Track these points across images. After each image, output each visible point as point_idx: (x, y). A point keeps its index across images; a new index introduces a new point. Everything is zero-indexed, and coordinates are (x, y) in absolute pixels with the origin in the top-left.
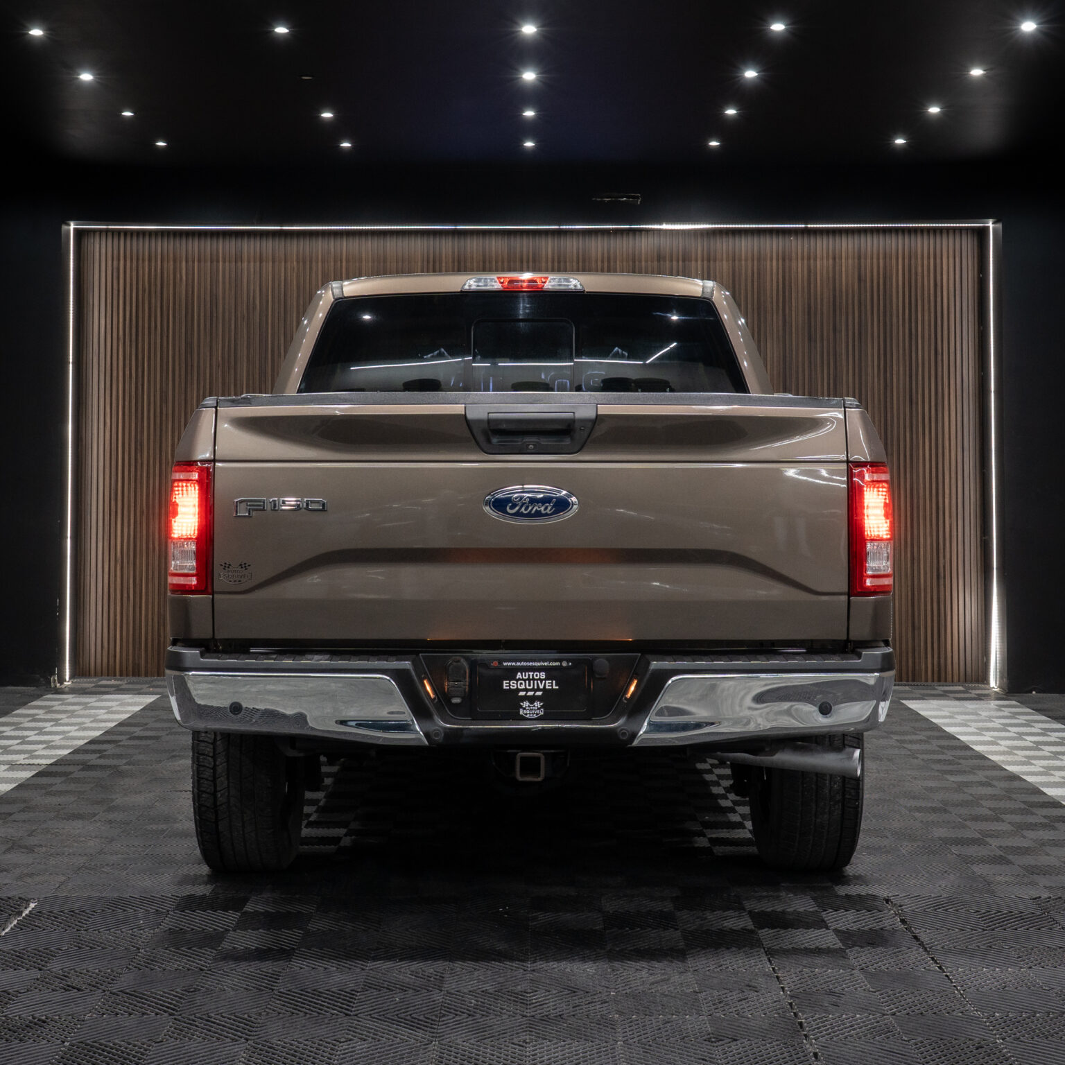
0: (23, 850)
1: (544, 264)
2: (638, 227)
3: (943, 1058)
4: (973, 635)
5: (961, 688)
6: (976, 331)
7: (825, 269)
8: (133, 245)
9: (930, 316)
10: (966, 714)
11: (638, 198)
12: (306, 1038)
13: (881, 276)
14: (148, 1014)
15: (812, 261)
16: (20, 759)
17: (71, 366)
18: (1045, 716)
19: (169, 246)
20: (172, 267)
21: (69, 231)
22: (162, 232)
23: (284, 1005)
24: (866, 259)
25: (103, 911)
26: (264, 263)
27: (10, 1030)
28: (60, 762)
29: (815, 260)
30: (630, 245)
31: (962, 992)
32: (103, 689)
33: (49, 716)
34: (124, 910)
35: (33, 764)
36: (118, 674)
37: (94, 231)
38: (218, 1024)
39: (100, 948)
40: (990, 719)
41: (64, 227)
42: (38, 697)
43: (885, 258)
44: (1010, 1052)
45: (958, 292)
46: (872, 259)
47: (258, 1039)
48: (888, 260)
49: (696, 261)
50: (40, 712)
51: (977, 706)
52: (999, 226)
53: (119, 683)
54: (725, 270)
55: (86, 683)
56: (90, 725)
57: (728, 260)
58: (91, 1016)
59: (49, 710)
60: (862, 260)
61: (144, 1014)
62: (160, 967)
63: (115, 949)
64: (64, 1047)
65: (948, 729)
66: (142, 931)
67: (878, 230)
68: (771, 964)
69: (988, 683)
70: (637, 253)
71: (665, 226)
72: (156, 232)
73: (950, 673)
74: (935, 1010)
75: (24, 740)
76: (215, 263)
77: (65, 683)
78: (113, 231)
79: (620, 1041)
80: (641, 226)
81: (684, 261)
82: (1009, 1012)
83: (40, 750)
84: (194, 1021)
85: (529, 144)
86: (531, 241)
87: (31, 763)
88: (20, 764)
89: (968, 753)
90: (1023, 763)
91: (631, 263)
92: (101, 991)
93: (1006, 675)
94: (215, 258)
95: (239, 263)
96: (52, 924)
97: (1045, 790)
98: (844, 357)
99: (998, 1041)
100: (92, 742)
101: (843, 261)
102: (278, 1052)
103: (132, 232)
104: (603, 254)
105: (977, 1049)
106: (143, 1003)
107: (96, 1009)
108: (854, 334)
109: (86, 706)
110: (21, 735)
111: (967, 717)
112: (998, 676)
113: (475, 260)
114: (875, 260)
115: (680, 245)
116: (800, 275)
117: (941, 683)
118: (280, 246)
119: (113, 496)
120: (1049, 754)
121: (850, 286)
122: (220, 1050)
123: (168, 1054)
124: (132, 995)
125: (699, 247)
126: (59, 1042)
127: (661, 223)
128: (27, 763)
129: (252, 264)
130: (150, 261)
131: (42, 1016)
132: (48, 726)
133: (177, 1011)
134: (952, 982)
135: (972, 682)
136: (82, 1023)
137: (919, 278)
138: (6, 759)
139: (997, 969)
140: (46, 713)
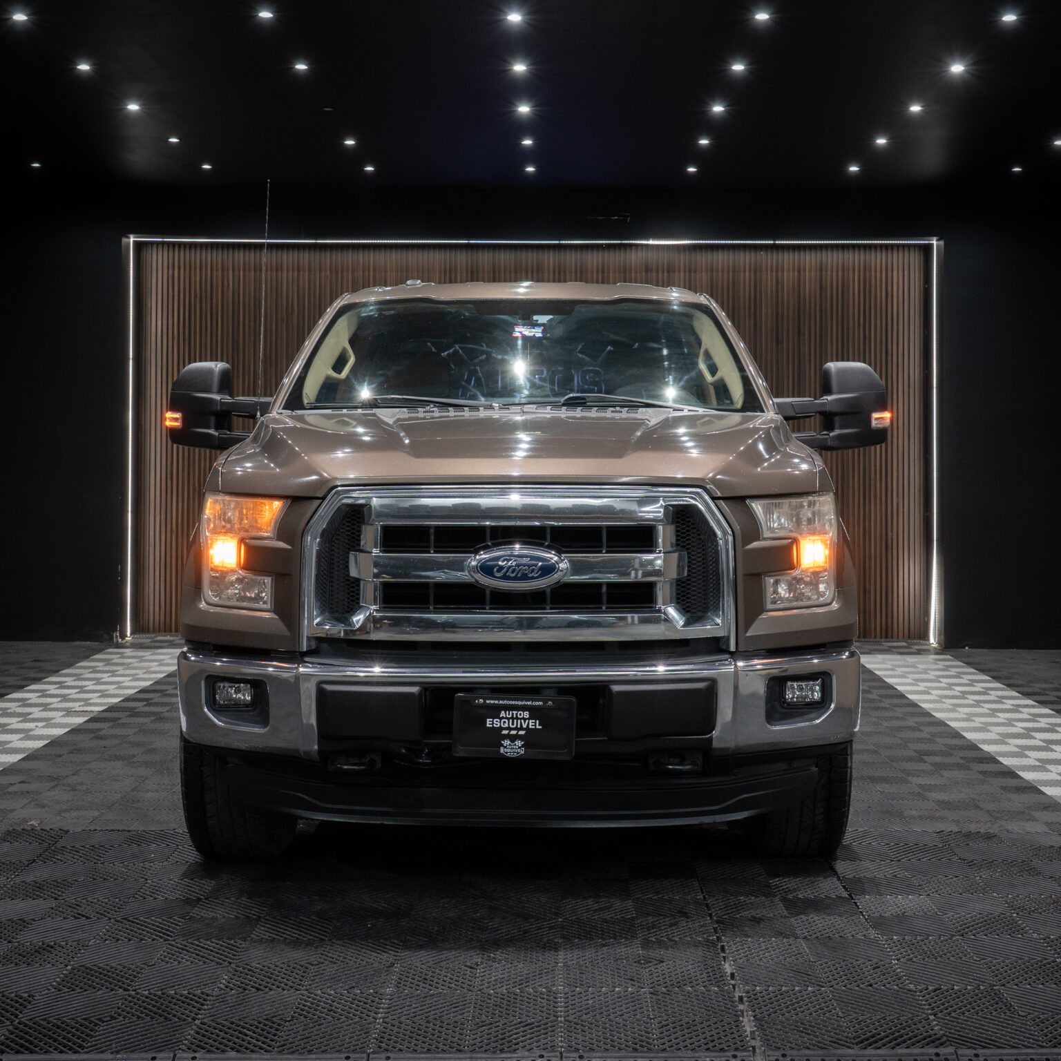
0: (65, 788)
1: (546, 275)
2: (628, 242)
3: (844, 977)
4: (916, 598)
5: (904, 644)
6: (922, 335)
7: (791, 280)
8: (186, 255)
9: (881, 322)
10: (906, 666)
11: (627, 216)
12: (283, 961)
13: (840, 287)
14: (146, 940)
15: (780, 273)
16: (76, 706)
17: (131, 361)
18: (974, 668)
19: (218, 256)
20: (220, 275)
21: (129, 243)
22: (212, 244)
23: (267, 932)
24: (826, 271)
25: (120, 845)
26: (301, 272)
27: (20, 955)
28: (111, 709)
29: (783, 271)
30: (622, 259)
31: (867, 917)
32: (158, 644)
33: (107, 668)
34: (139, 845)
35: (87, 711)
36: (173, 630)
37: (152, 243)
38: (207, 949)
39: (112, 879)
40: (925, 671)
41: (124, 240)
42: (100, 651)
43: (843, 271)
44: (903, 972)
45: (906, 301)
46: (832, 271)
47: (239, 962)
48: (846, 272)
49: (679, 272)
50: (100, 664)
51: (916, 660)
52: (942, 243)
53: (172, 638)
54: (704, 280)
55: (144, 639)
56: (142, 676)
57: (706, 272)
58: (95, 941)
59: (108, 662)
60: (824, 273)
61: (141, 940)
62: (163, 897)
63: (125, 880)
64: (66, 970)
65: (888, 680)
66: (152, 864)
67: (837, 246)
68: (703, 893)
69: (928, 640)
70: (627, 265)
71: (651, 242)
72: (206, 244)
73: (896, 630)
74: (842, 934)
75: (82, 690)
76: (258, 272)
77: (127, 638)
78: (169, 243)
79: (561, 963)
80: (631, 242)
81: (668, 272)
82: (905, 935)
83: (94, 698)
84: (186, 946)
85: (530, 169)
86: (535, 255)
87: (85, 710)
88: (75, 711)
89: (903, 701)
90: (948, 711)
91: (622, 274)
92: (107, 918)
93: (943, 632)
94: (258, 268)
95: (280, 273)
96: (73, 858)
97: (965, 734)
98: (807, 357)
99: (893, 962)
100: (142, 691)
101: (807, 273)
102: (256, 975)
103: (185, 244)
104: (598, 265)
105: (874, 969)
106: (143, 930)
107: (100, 936)
108: (816, 336)
109: (141, 659)
110: (80, 685)
111: (906, 670)
112: (937, 634)
113: (486, 270)
114: (834, 273)
115: (666, 259)
116: (769, 285)
117: (888, 640)
118: (315, 257)
119: (169, 476)
120: (973, 702)
121: (813, 295)
122: (205, 972)
123: (158, 977)
124: (133, 922)
125: (682, 259)
126: (62, 966)
127: (648, 240)
128: (81, 710)
129: (291, 273)
130: (201, 270)
131: (51, 942)
132: (106, 677)
133: (172, 937)
134: (859, 909)
135: (914, 638)
136: (86, 948)
137: (873, 288)
138: (63, 707)
139: (899, 897)
140: (105, 665)
